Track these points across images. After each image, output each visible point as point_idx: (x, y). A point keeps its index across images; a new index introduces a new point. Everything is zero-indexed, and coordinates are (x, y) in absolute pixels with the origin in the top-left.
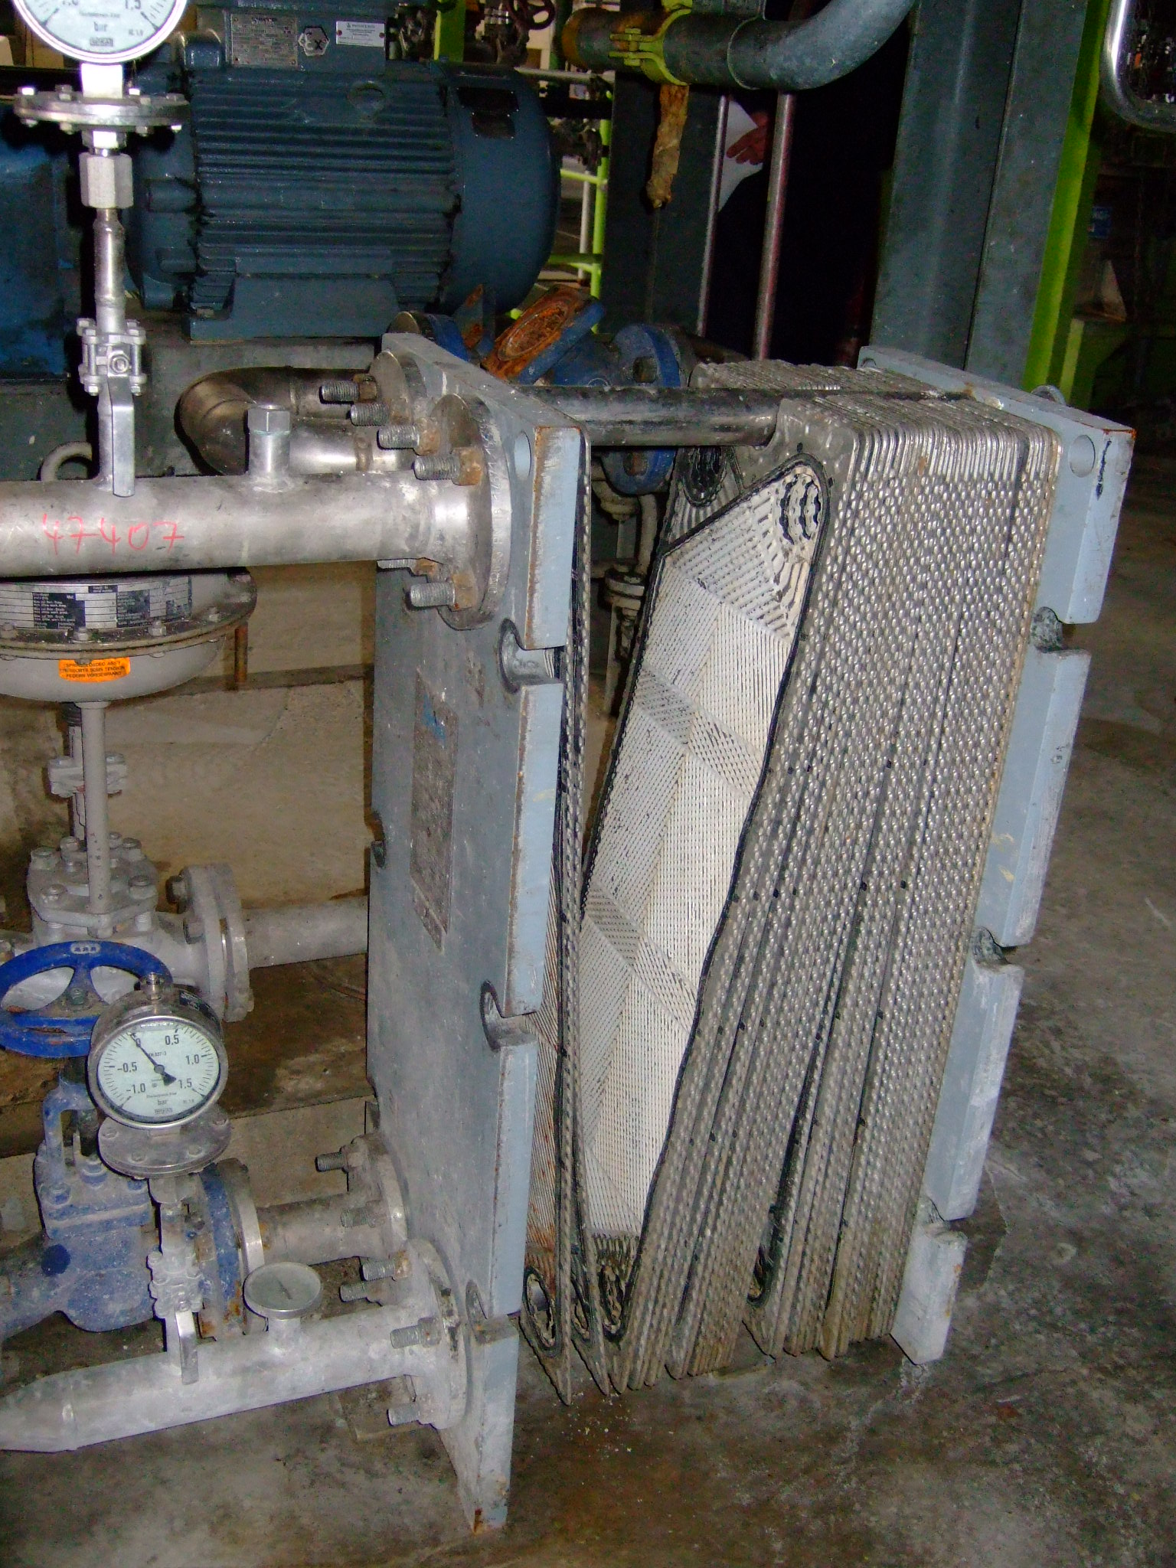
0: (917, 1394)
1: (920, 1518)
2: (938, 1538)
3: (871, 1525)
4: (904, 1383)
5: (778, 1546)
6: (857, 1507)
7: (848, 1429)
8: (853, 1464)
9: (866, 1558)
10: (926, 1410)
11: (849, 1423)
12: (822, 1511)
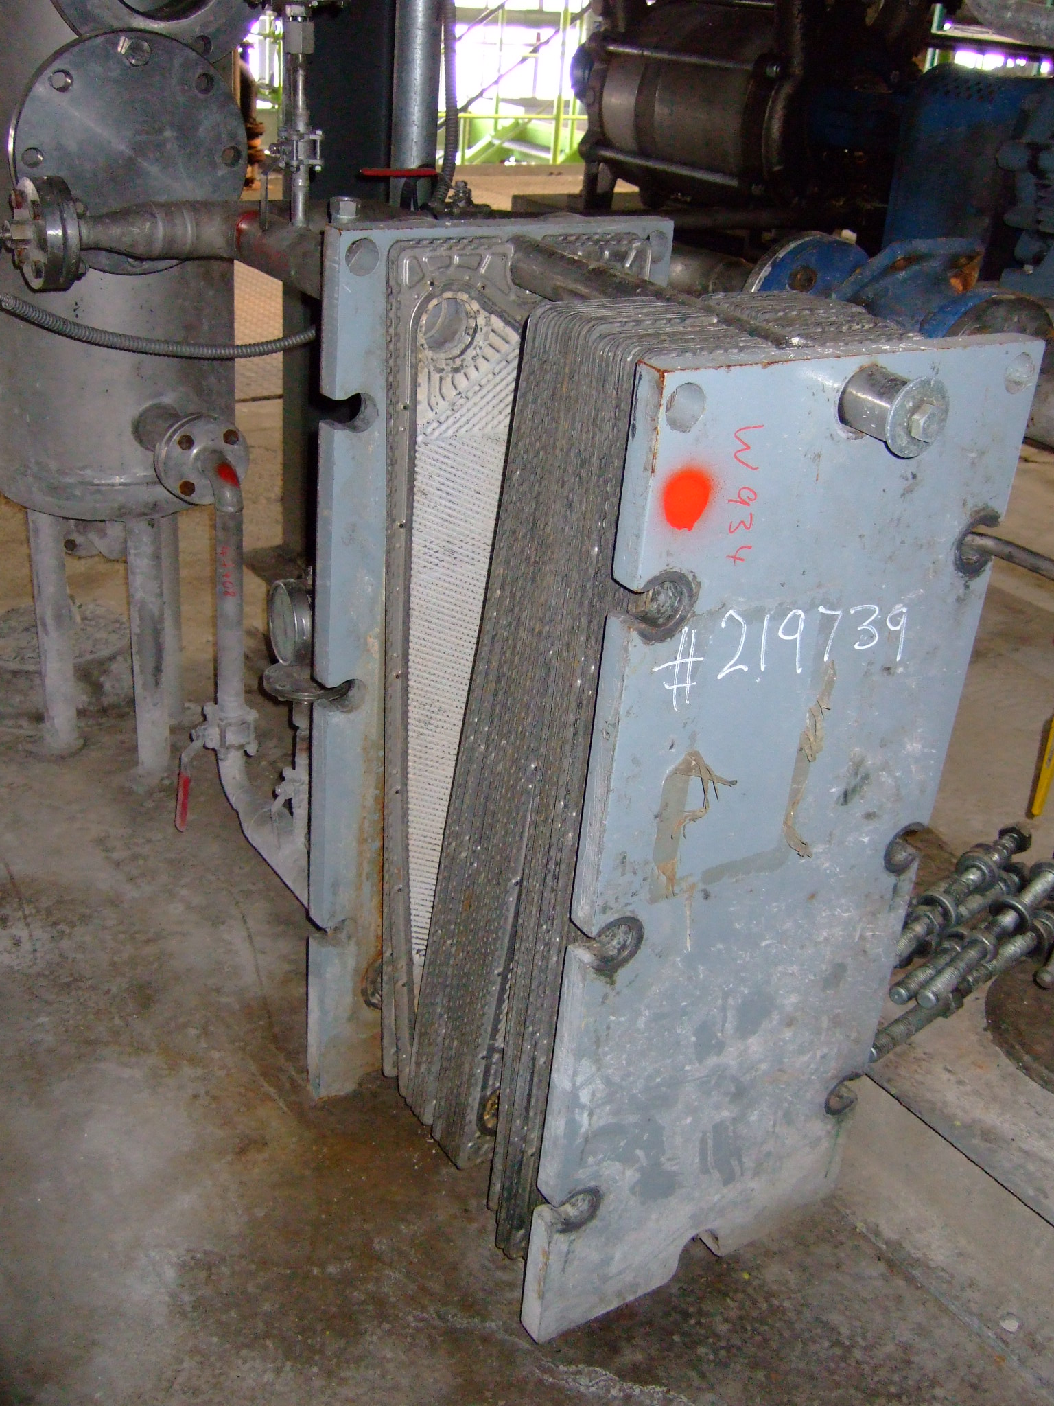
0: (551, 1380)
1: (383, 1376)
2: (361, 1391)
3: (368, 1338)
4: (562, 1368)
5: (331, 1269)
6: (386, 1326)
7: (483, 1320)
8: (438, 1323)
9: (328, 1333)
10: (530, 1387)
11: (493, 1321)
12: (379, 1301)
